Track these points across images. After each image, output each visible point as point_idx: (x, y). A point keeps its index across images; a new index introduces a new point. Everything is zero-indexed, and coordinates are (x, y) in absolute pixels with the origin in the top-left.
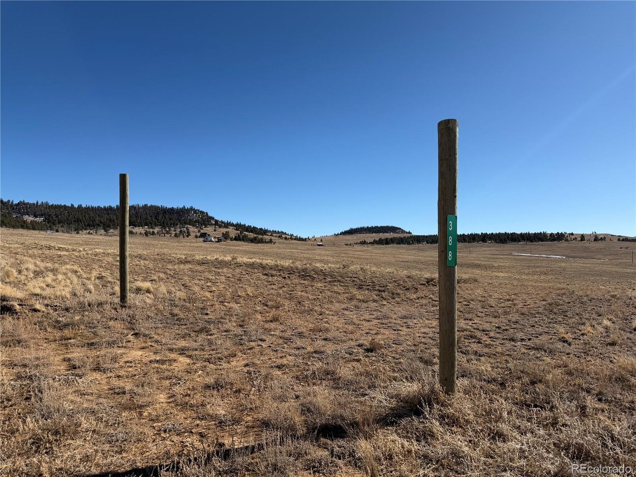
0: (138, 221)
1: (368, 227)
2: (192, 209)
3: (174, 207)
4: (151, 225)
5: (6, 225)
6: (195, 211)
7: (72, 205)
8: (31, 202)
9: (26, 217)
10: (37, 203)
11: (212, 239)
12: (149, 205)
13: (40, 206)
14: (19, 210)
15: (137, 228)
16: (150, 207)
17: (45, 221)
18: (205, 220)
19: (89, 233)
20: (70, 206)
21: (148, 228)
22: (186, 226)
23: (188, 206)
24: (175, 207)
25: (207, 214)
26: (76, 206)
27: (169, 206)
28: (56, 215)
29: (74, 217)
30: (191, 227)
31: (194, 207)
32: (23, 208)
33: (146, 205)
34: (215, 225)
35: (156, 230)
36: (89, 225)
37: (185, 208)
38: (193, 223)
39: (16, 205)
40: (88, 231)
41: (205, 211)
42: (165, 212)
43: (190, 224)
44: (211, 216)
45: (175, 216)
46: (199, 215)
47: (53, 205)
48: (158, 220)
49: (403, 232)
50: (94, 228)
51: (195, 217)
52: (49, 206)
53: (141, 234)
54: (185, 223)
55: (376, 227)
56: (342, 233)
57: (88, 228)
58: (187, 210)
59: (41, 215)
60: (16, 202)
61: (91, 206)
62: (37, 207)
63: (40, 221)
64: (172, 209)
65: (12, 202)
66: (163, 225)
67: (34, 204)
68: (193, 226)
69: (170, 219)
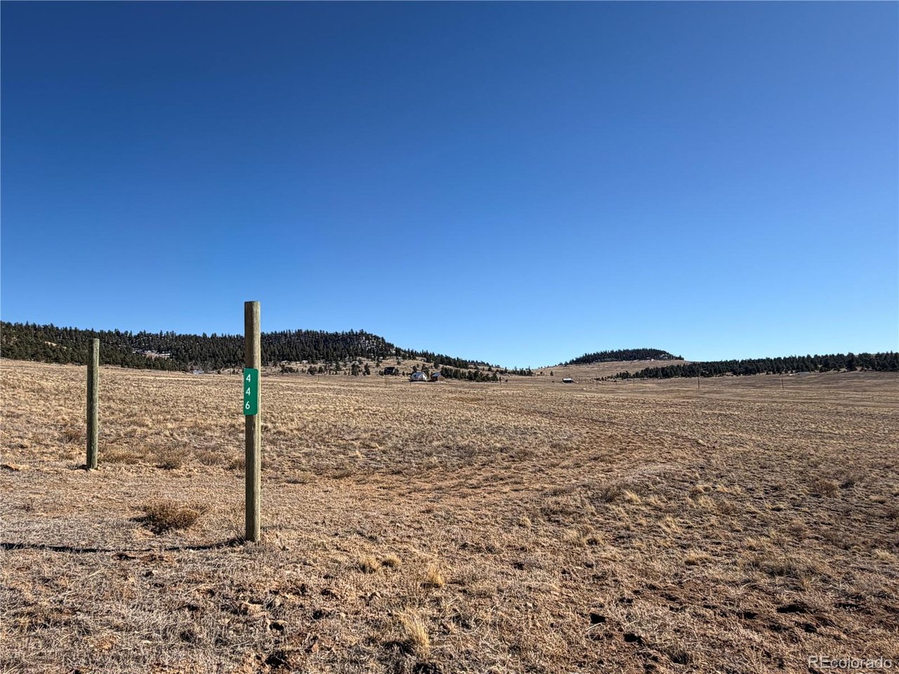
0: (294, 353)
1: (612, 352)
2: (362, 333)
3: (338, 332)
4: (311, 358)
5: (128, 365)
6: (368, 337)
7: (205, 335)
8: (154, 332)
9: (149, 353)
10: (161, 333)
11: (424, 376)
12: (303, 331)
13: (164, 337)
14: (140, 344)
15: (294, 363)
16: (305, 333)
17: (172, 358)
18: (382, 349)
19: (234, 372)
20: (201, 336)
21: (309, 363)
22: (358, 358)
23: (357, 330)
24: (340, 332)
25: (383, 339)
26: (209, 336)
27: (331, 331)
28: (185, 348)
29: (209, 351)
30: (363, 359)
31: (365, 331)
32: (145, 341)
33: (300, 331)
34: (396, 355)
35: (320, 364)
36: (229, 361)
37: (353, 332)
38: (366, 353)
39: (135, 337)
40: (232, 370)
41: (380, 336)
42: (326, 339)
43: (362, 356)
44: (389, 342)
45: (341, 345)
46: (373, 342)
47: (180, 335)
48: (319, 351)
49: (670, 357)
50: (237, 365)
51: (368, 345)
52: (176, 337)
53: (303, 371)
54: (357, 355)
55: (626, 352)
56: (572, 362)
57: (229, 364)
58: (356, 335)
59: (167, 350)
60: (135, 333)
61: (229, 335)
62: (161, 339)
63: (166, 357)
64: (336, 335)
65: (131, 334)
66: (327, 358)
67: (157, 335)
68: (368, 358)
69: (335, 350)
